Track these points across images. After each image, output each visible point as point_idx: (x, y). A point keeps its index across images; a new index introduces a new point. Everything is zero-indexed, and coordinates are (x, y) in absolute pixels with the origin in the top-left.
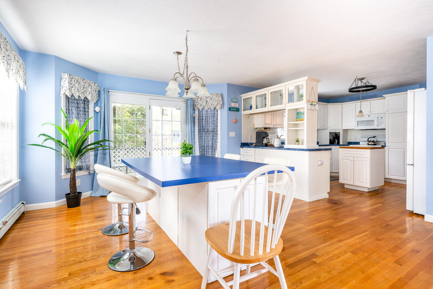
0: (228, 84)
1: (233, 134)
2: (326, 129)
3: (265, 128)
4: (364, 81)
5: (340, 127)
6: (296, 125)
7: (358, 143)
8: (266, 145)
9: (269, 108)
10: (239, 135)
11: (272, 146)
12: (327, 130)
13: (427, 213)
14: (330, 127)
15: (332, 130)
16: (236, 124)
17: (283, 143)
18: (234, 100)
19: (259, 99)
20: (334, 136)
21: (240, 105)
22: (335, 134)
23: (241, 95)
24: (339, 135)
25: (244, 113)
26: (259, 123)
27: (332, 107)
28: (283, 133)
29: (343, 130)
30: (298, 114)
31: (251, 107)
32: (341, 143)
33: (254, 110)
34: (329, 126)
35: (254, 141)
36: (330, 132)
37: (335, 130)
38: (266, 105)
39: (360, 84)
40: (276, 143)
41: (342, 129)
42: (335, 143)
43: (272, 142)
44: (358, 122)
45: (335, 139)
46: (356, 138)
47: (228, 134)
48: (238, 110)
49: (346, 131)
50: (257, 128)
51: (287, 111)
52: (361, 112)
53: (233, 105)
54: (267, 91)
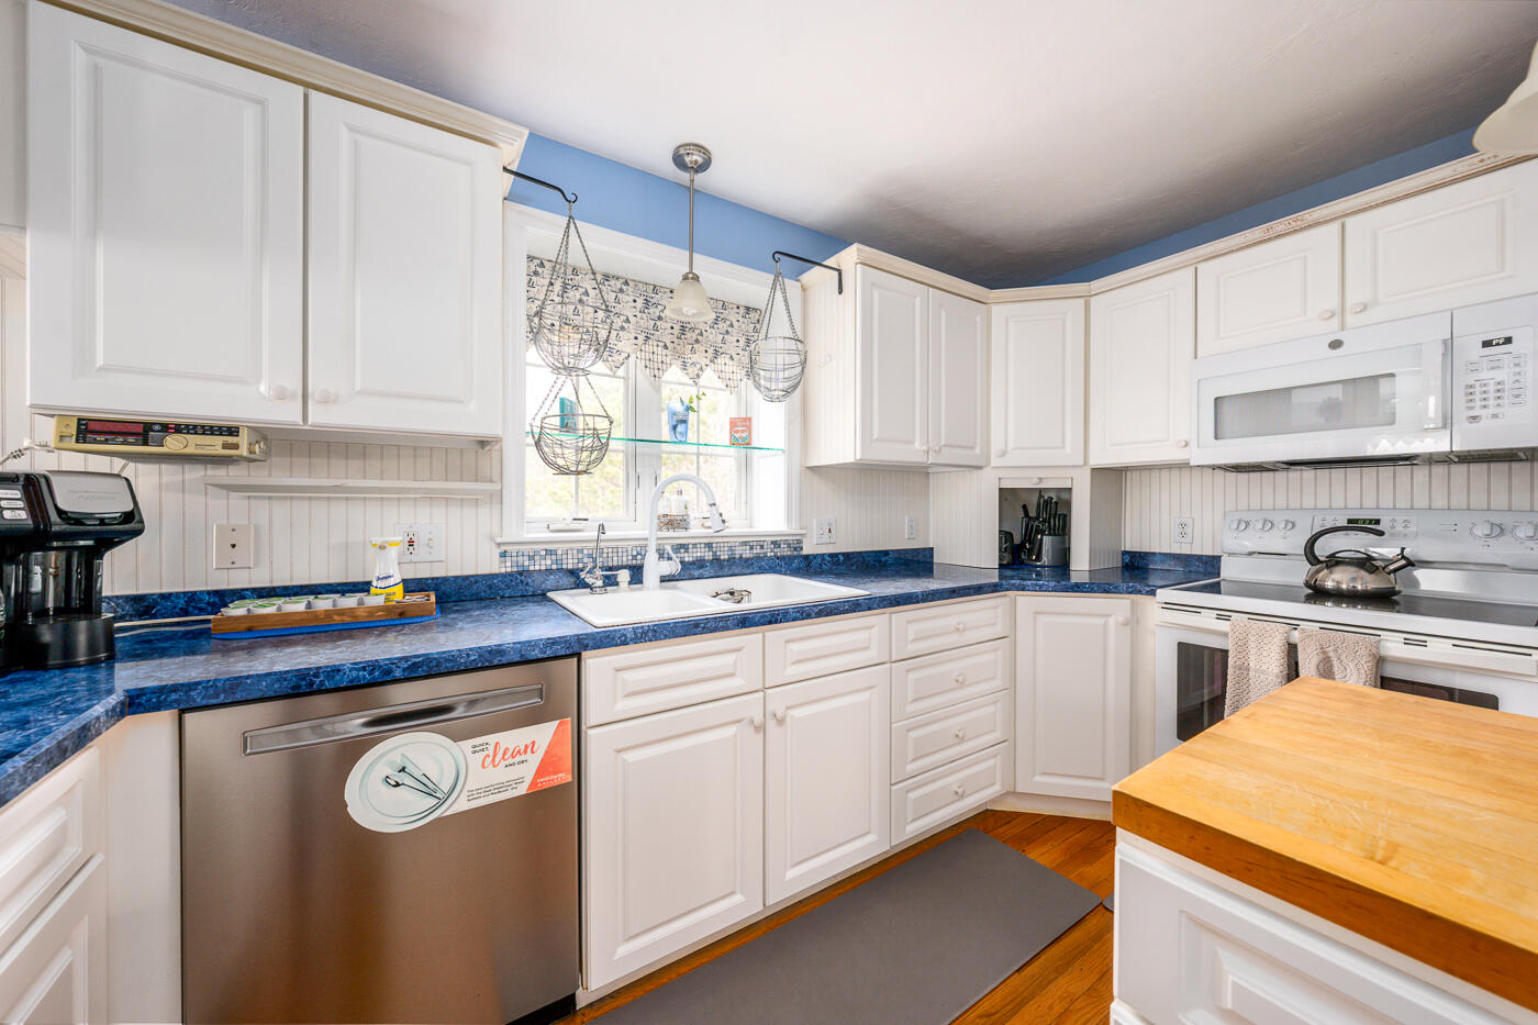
2: (979, 468)
5: (1070, 453)
12: (986, 471)
14: (1004, 454)
15: (1017, 473)
20: (1033, 513)
22: (1041, 496)
24: (1068, 504)
29: (1093, 469)
32: (1080, 563)
34: (996, 446)
36: (1005, 485)
37: (1042, 473)
41: (1085, 463)
42: (1039, 558)
44: (1226, 408)
45: (1037, 532)
46: (1183, 525)
49: (1111, 479)
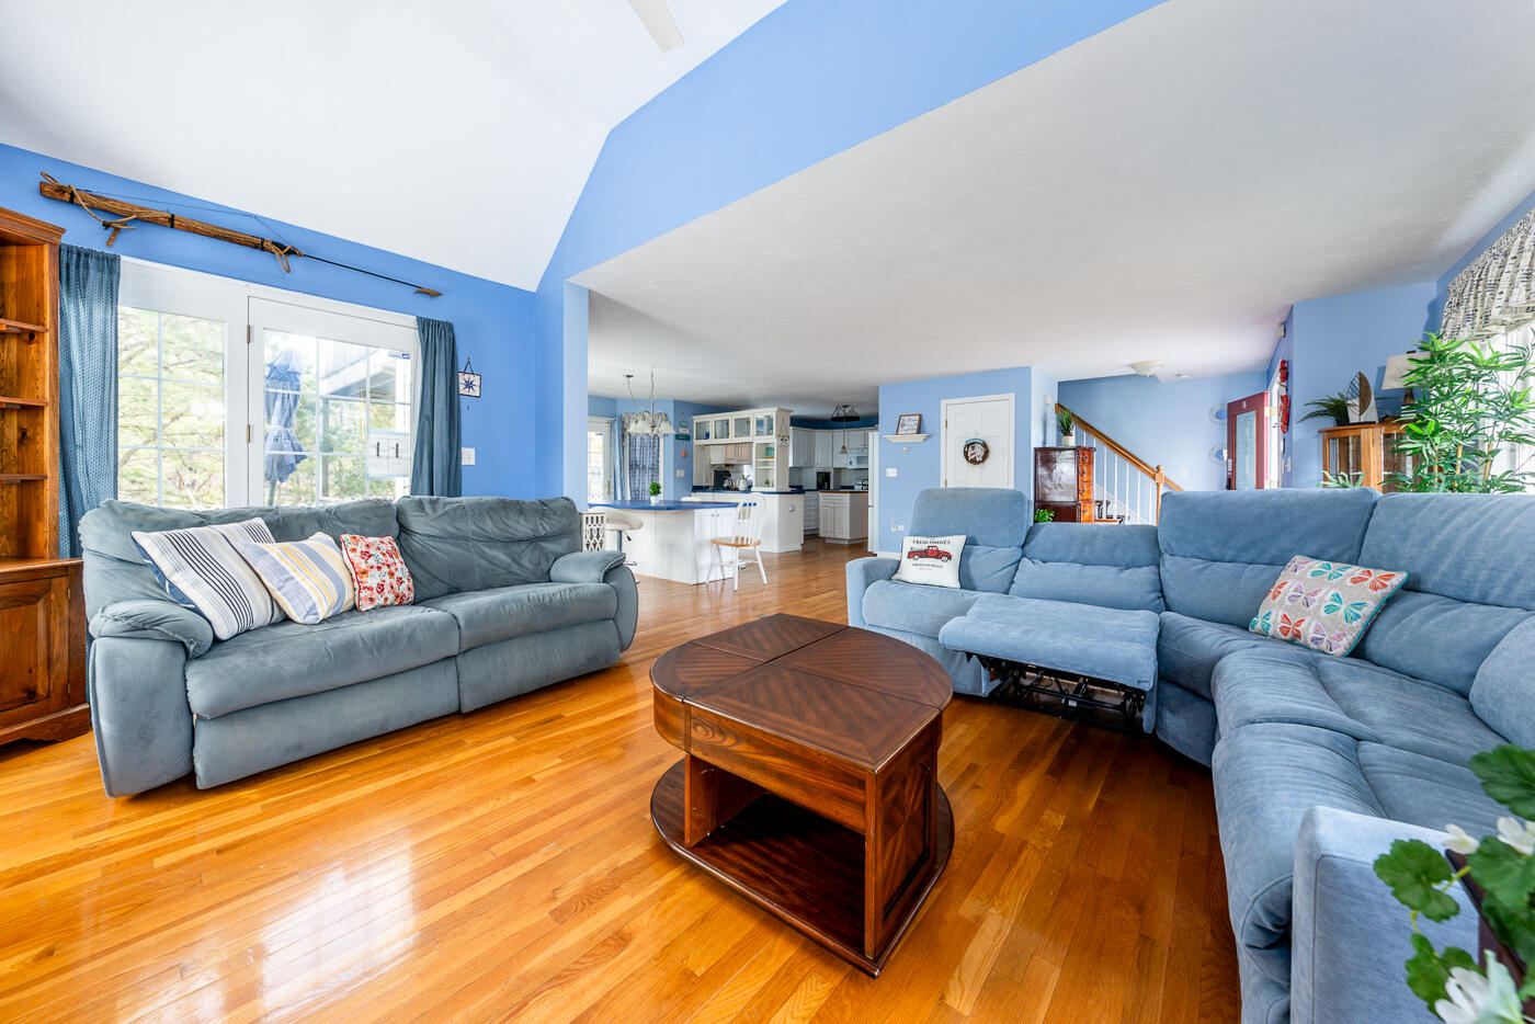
0: (675, 401)
1: (681, 473)
2: (812, 467)
3: (727, 465)
4: (847, 410)
5: (830, 465)
6: (766, 463)
7: (853, 488)
8: (728, 489)
9: (732, 439)
10: (689, 474)
11: (737, 489)
12: (814, 468)
13: (881, 550)
14: (817, 464)
15: (819, 468)
16: (684, 459)
17: (750, 487)
18: (683, 424)
19: (719, 424)
20: (822, 477)
21: (691, 431)
22: (824, 473)
23: (694, 417)
24: (830, 475)
25: (696, 442)
26: (717, 458)
27: (820, 435)
28: (749, 472)
29: (835, 469)
30: (768, 450)
31: (708, 436)
32: (832, 488)
33: (712, 440)
34: (816, 462)
35: (711, 483)
36: (817, 471)
37: (824, 469)
38: (728, 434)
39: (841, 414)
40: (742, 486)
41: (833, 467)
42: (824, 487)
43: (736, 484)
45: (823, 482)
47: (675, 473)
48: (688, 438)
49: (838, 470)
50: (715, 465)
51: (754, 445)
52: (844, 447)
53: (681, 431)
54: (732, 416)
